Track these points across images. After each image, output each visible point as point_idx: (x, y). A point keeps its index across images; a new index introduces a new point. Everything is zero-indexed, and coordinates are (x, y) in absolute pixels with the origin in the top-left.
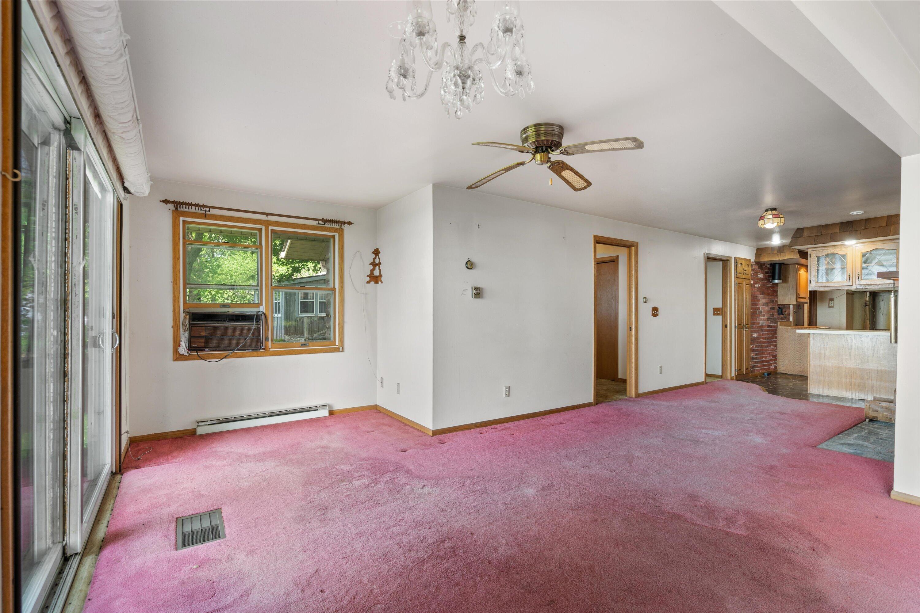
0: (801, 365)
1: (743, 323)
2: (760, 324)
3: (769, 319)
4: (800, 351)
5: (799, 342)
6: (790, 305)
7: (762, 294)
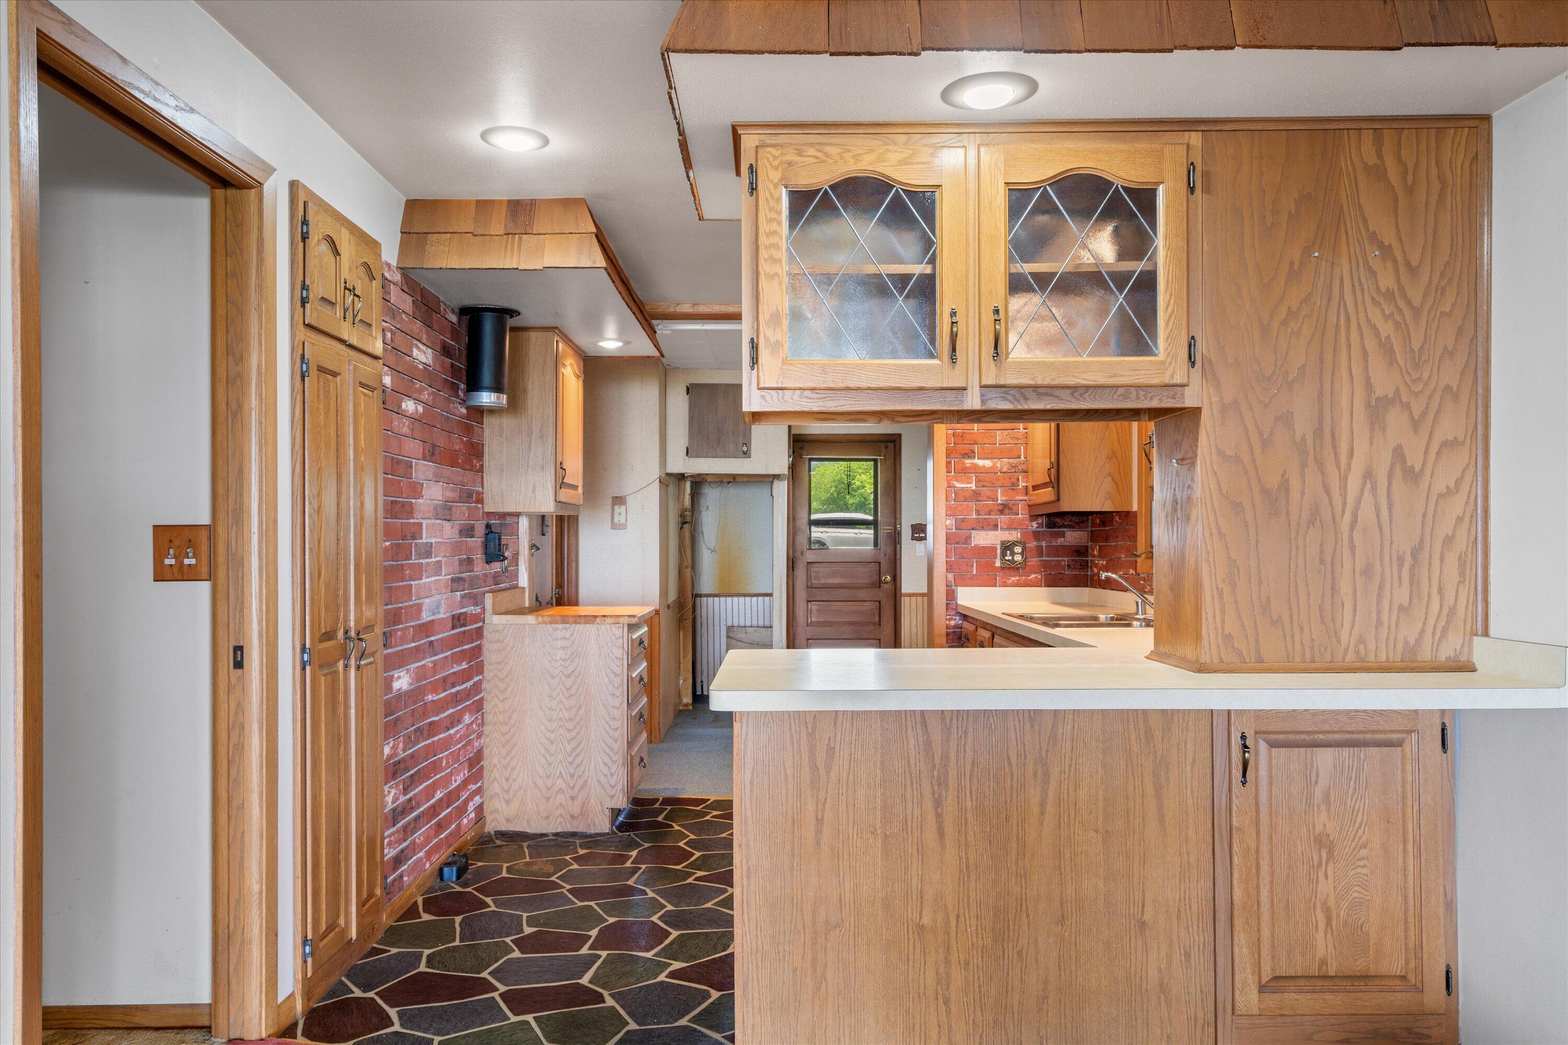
0: (576, 789)
1: (347, 620)
2: (426, 617)
3: (456, 582)
4: (571, 725)
5: (569, 682)
6: (518, 515)
7: (431, 454)
